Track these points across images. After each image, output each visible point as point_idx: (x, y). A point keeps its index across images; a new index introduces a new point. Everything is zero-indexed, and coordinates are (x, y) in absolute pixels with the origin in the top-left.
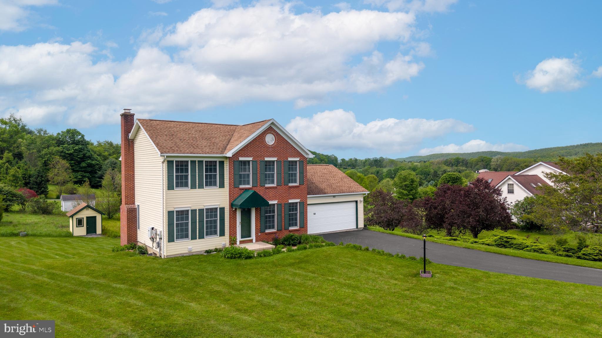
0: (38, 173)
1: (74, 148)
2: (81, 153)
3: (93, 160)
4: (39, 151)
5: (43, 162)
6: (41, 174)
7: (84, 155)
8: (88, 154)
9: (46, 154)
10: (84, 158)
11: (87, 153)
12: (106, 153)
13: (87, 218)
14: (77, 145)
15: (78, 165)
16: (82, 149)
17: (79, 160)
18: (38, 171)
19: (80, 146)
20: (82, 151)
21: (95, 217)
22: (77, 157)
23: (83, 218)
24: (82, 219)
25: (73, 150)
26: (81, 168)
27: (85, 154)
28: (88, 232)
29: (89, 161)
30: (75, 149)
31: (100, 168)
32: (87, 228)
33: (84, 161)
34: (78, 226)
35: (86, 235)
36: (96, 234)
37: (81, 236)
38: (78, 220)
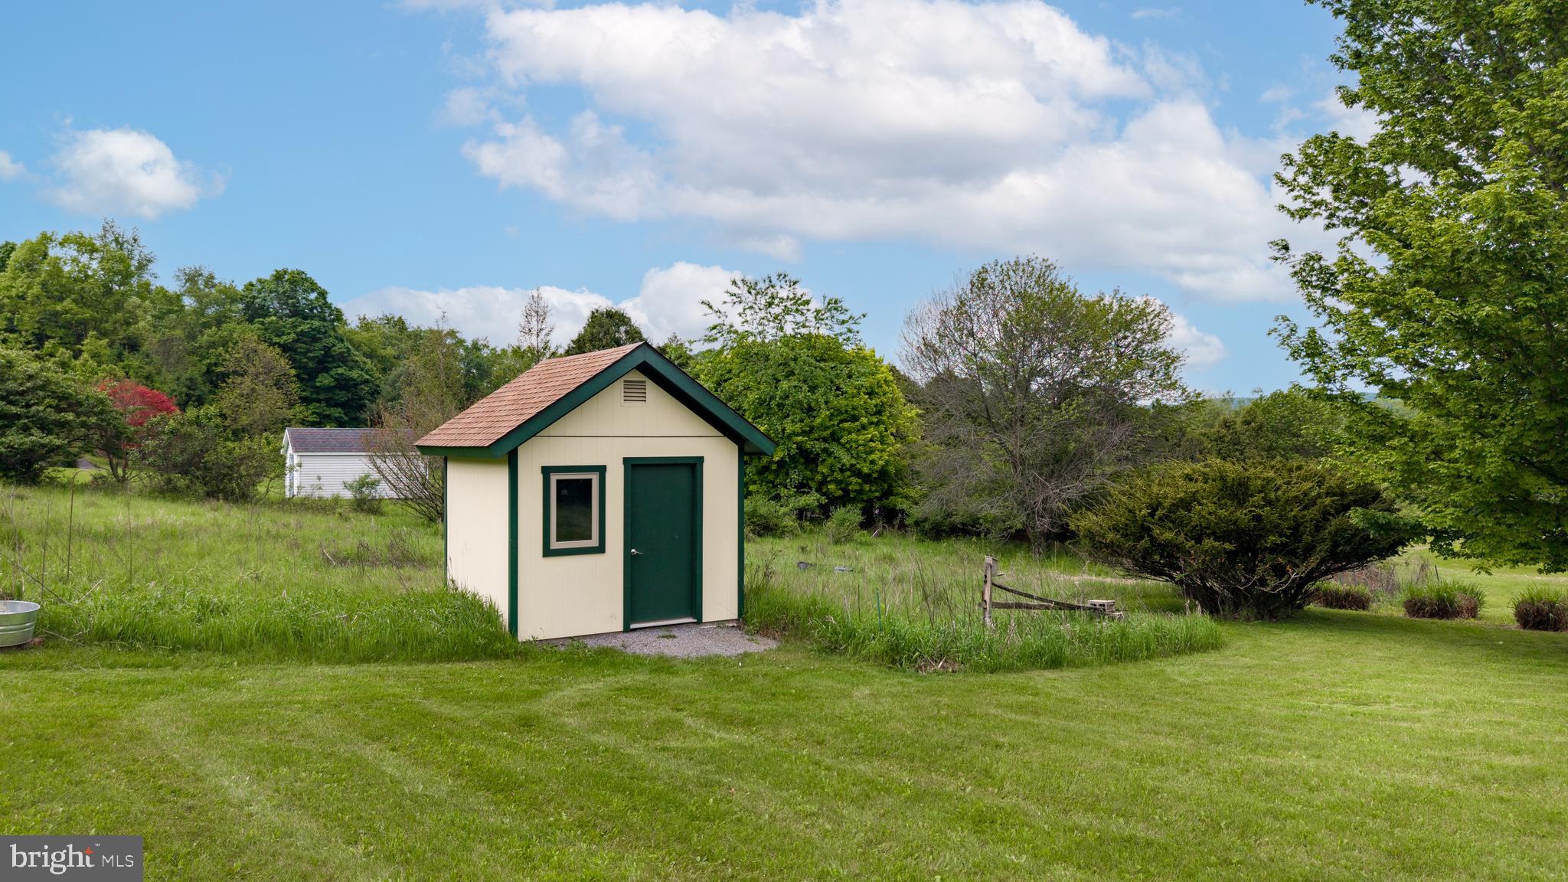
0: (189, 388)
1: (296, 327)
2: (318, 345)
3: (351, 369)
4: (192, 337)
5: (204, 369)
6: (198, 393)
7: (327, 349)
8: (339, 348)
9: (213, 345)
10: (326, 361)
11: (334, 345)
12: (390, 351)
13: (634, 467)
14: (305, 318)
15: (308, 381)
16: (319, 332)
17: (311, 364)
18: (188, 383)
19: (316, 323)
20: (320, 339)
21: (693, 467)
22: (305, 354)
23: (602, 470)
24: (595, 477)
25: (293, 336)
26: (318, 390)
27: (330, 349)
28: (636, 608)
29: (340, 370)
30: (299, 330)
31: (372, 394)
32: (632, 566)
33: (327, 370)
34: (555, 545)
35: (621, 629)
36: (699, 622)
37: (590, 643)
38: (559, 482)
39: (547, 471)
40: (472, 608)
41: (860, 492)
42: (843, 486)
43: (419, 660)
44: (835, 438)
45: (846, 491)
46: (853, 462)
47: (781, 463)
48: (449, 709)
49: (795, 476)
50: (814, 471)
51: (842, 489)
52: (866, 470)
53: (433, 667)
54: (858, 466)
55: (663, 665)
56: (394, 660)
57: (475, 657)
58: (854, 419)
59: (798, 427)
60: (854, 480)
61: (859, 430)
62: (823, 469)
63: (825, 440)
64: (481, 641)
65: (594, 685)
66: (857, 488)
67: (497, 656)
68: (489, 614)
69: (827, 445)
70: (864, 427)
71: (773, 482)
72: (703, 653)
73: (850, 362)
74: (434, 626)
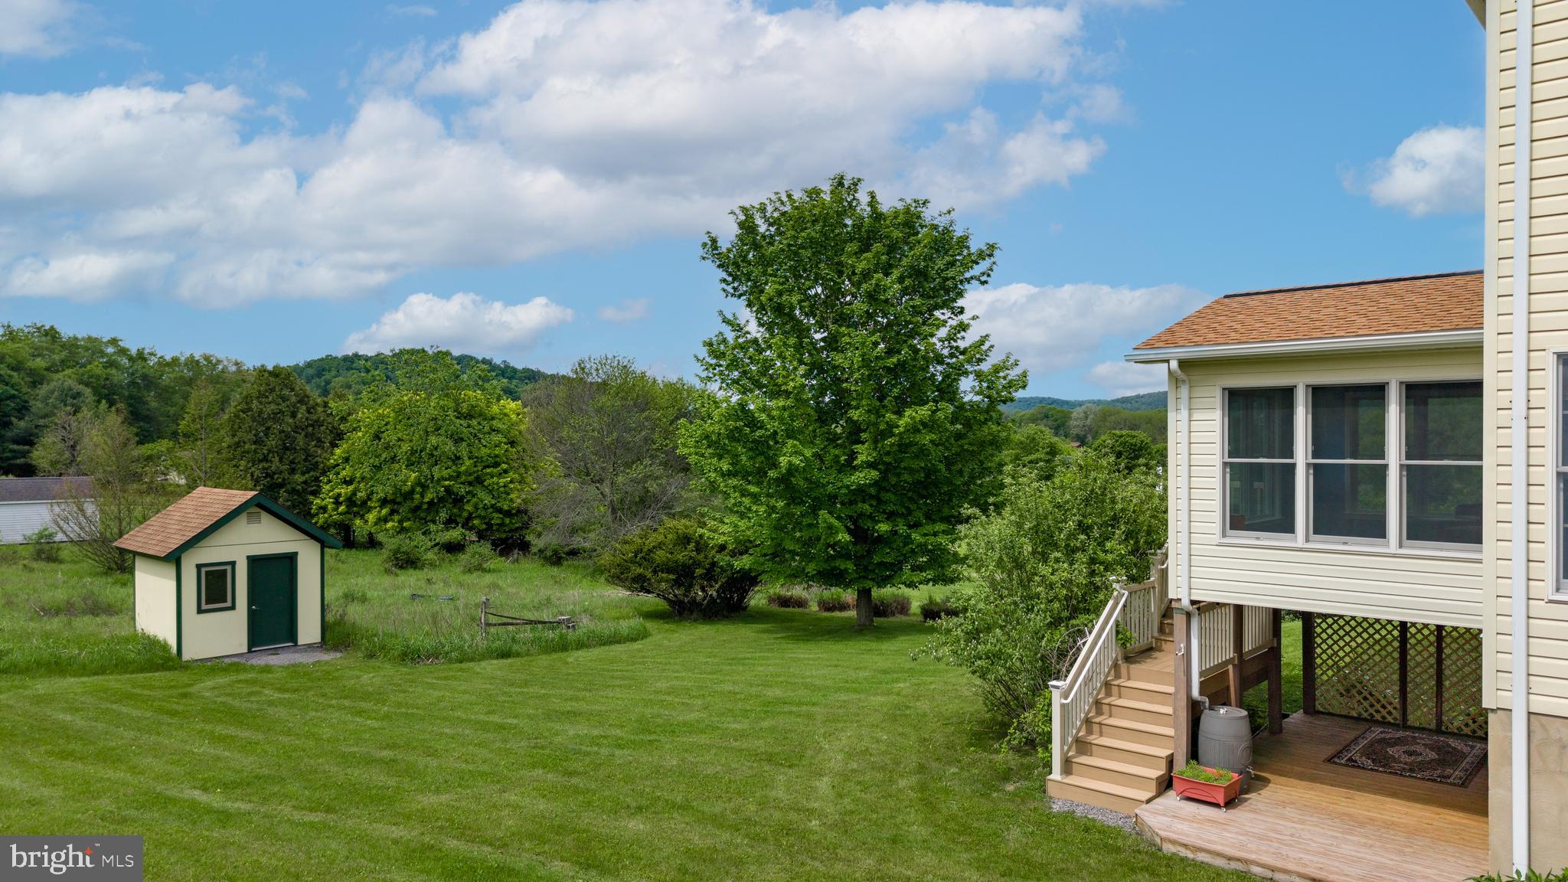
13: (254, 561)
21: (291, 559)
23: (233, 564)
24: (229, 568)
28: (255, 638)
32: (252, 616)
34: (204, 607)
35: (246, 651)
36: (296, 644)
37: (227, 660)
38: (206, 572)
39: (199, 567)
40: (153, 644)
41: (502, 525)
42: (487, 520)
43: (125, 672)
44: (479, 481)
45: (489, 525)
46: (493, 502)
47: (431, 503)
48: (146, 692)
49: (443, 515)
50: (461, 509)
51: (486, 524)
52: (506, 508)
53: (134, 676)
54: (498, 505)
55: (267, 669)
56: (112, 673)
57: (157, 670)
58: (496, 465)
59: (445, 473)
60: (496, 515)
61: (500, 474)
62: (469, 508)
63: (470, 484)
64: (161, 662)
65: (222, 680)
66: (499, 522)
67: (169, 669)
68: (165, 647)
69: (471, 488)
70: (506, 471)
71: (425, 519)
72: (292, 662)
73: (493, 419)
74: (133, 655)
